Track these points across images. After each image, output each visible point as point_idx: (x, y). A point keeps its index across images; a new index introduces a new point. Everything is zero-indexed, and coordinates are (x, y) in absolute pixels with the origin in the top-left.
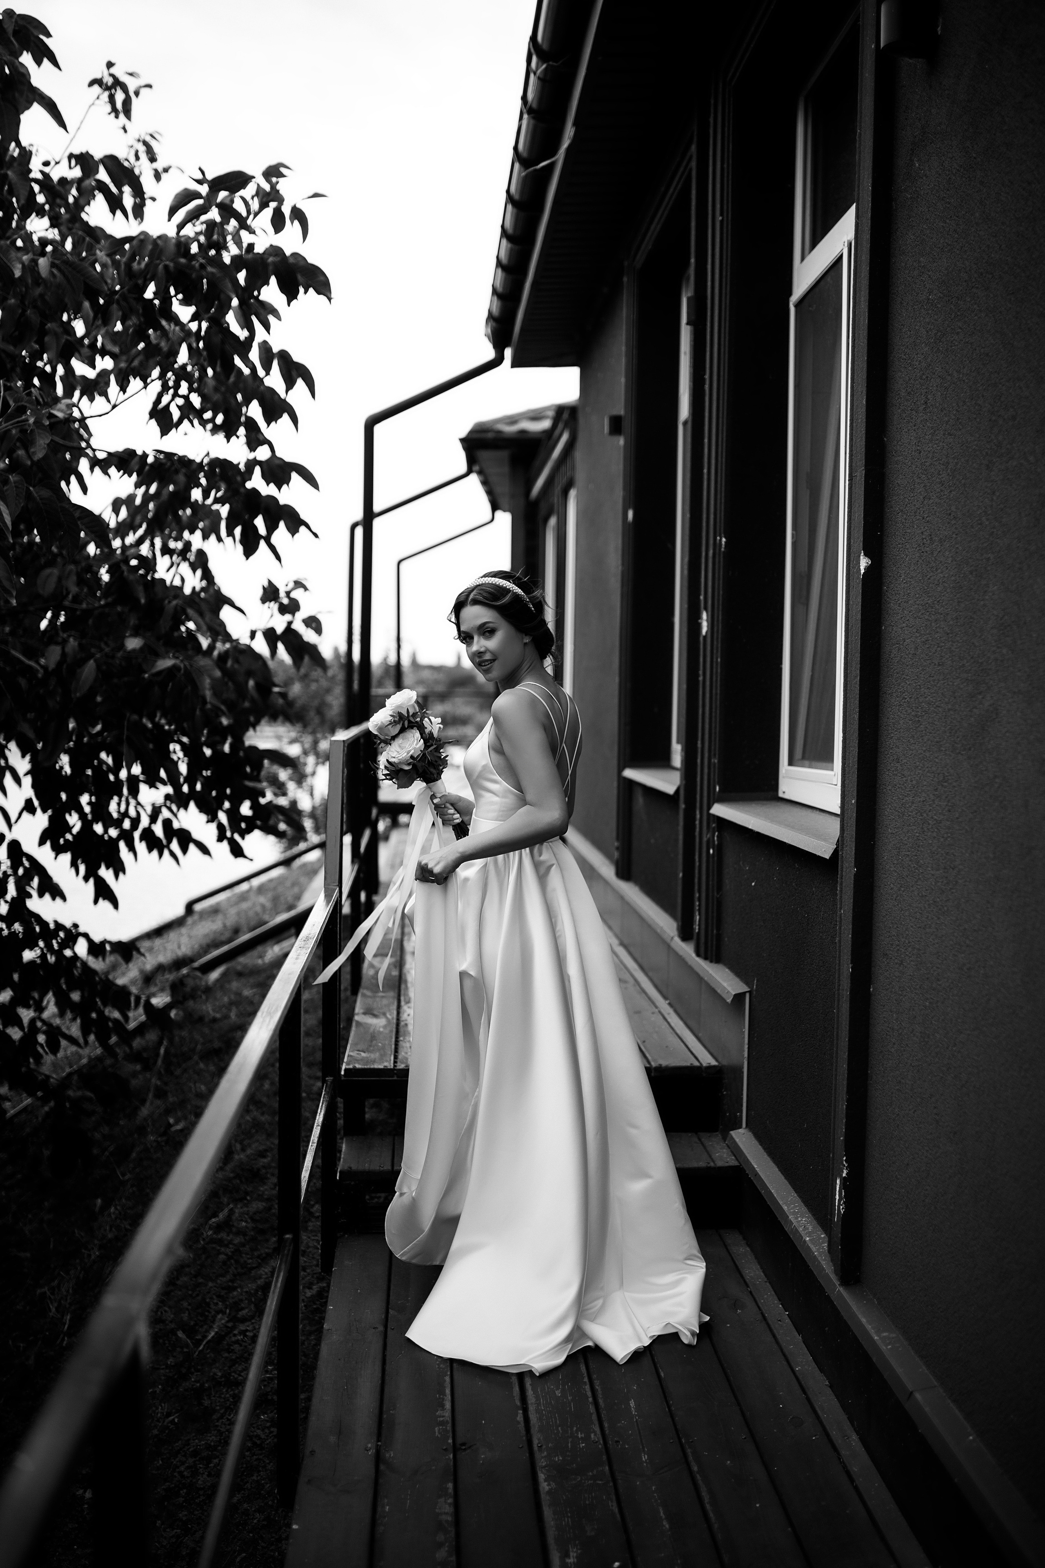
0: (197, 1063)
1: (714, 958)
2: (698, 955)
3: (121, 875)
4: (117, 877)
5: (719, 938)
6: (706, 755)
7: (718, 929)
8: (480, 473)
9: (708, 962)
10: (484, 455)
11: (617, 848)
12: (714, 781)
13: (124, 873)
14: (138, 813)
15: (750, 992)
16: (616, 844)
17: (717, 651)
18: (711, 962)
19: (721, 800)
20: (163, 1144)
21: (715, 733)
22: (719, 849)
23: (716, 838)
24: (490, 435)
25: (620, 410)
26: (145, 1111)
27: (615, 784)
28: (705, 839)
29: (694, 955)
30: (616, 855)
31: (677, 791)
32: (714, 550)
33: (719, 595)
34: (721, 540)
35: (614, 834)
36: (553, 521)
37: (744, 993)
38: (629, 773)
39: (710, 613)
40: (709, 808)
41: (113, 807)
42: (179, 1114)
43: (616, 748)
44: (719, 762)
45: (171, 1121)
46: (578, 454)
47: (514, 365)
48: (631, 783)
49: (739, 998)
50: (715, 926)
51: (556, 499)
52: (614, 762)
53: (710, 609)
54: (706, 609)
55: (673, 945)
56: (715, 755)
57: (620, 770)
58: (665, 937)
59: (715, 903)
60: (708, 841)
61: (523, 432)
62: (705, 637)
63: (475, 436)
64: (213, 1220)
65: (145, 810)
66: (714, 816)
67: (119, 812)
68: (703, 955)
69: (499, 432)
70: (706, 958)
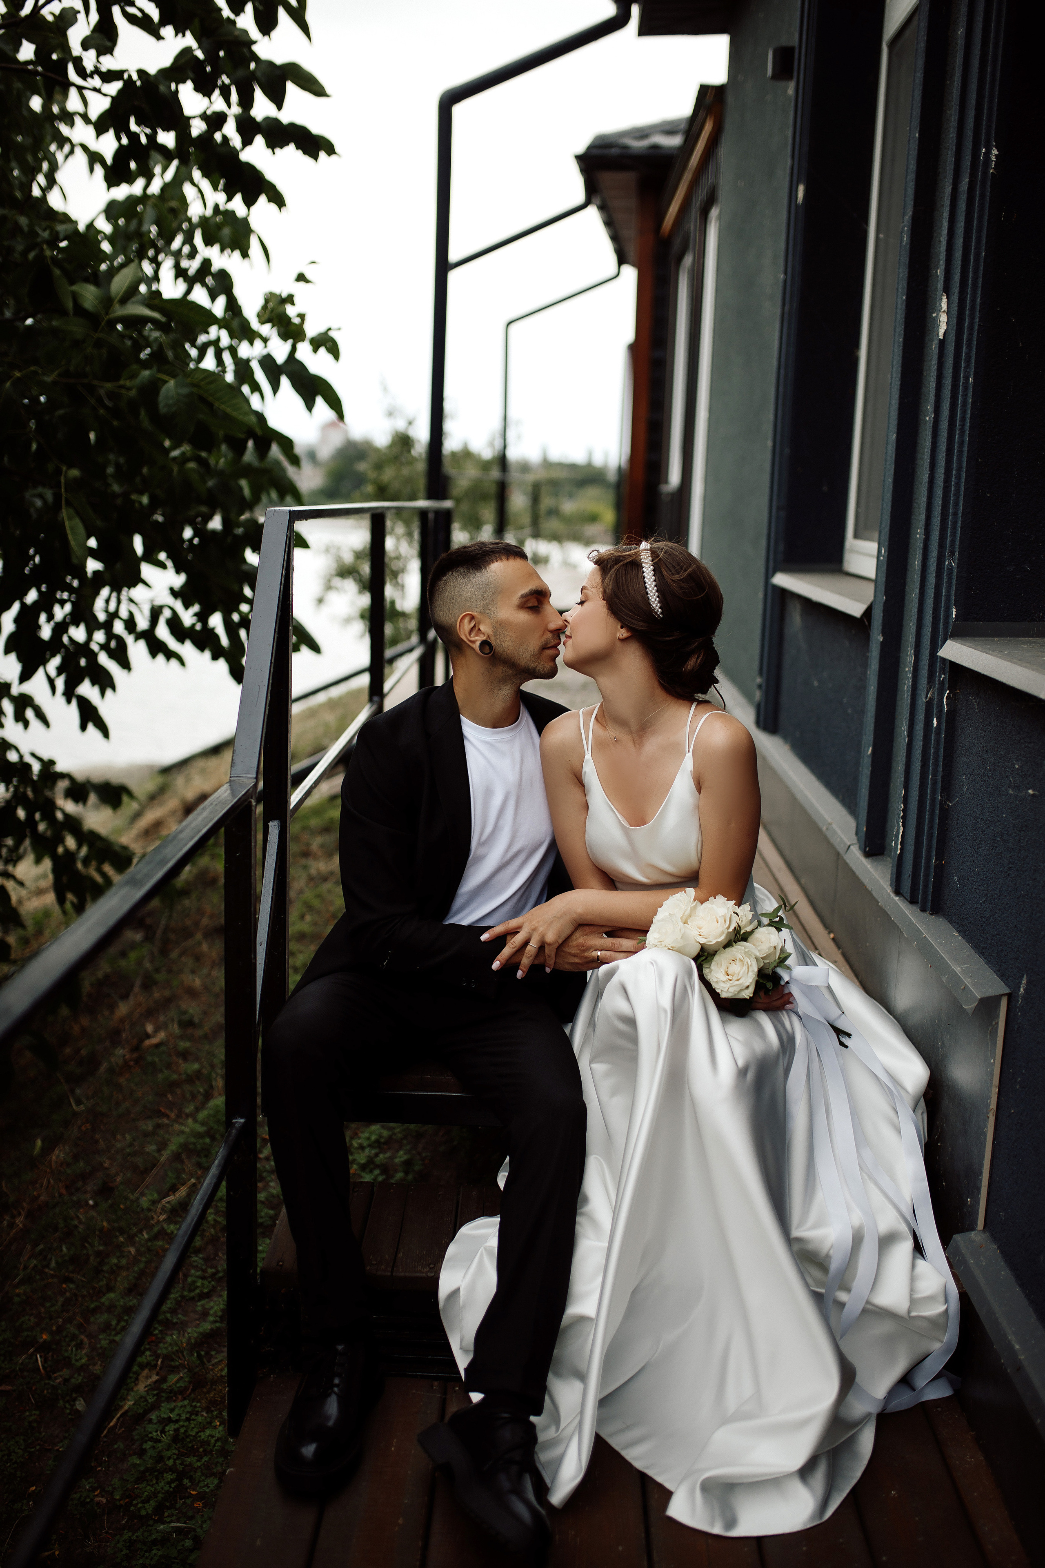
0: (199, 943)
1: (929, 905)
2: (898, 892)
3: (109, 692)
4: (103, 693)
5: (940, 872)
6: (934, 553)
7: (939, 857)
8: (602, 208)
9: (916, 909)
10: (607, 178)
11: (760, 686)
12: (948, 597)
13: (114, 688)
14: (131, 615)
15: (1010, 996)
16: (759, 680)
17: (968, 366)
18: (923, 910)
19: (960, 633)
20: (132, 1063)
21: (955, 514)
22: (951, 720)
23: (945, 700)
24: (614, 151)
25: (791, 36)
26: (123, 1009)
27: (761, 595)
28: (922, 700)
29: (889, 890)
30: (758, 695)
31: (868, 612)
32: (973, 176)
33: (977, 260)
34: (988, 153)
35: (756, 664)
36: (688, 261)
37: (998, 998)
38: (782, 580)
39: (955, 298)
40: (935, 646)
41: (99, 605)
42: (162, 1018)
43: (763, 543)
44: (958, 566)
45: (150, 1028)
46: (724, 151)
47: (644, 31)
48: (784, 594)
49: (988, 1005)
50: (934, 853)
51: (692, 225)
52: (761, 564)
53: (956, 290)
54: (947, 290)
55: (848, 858)
56: (952, 553)
57: (769, 574)
58: (835, 841)
59: (937, 812)
60: (929, 704)
61: (655, 147)
62: (942, 343)
63: (595, 152)
64: (171, 1198)
65: (141, 611)
66: (944, 660)
67: (107, 611)
68: (908, 896)
69: (626, 147)
70: (913, 901)
